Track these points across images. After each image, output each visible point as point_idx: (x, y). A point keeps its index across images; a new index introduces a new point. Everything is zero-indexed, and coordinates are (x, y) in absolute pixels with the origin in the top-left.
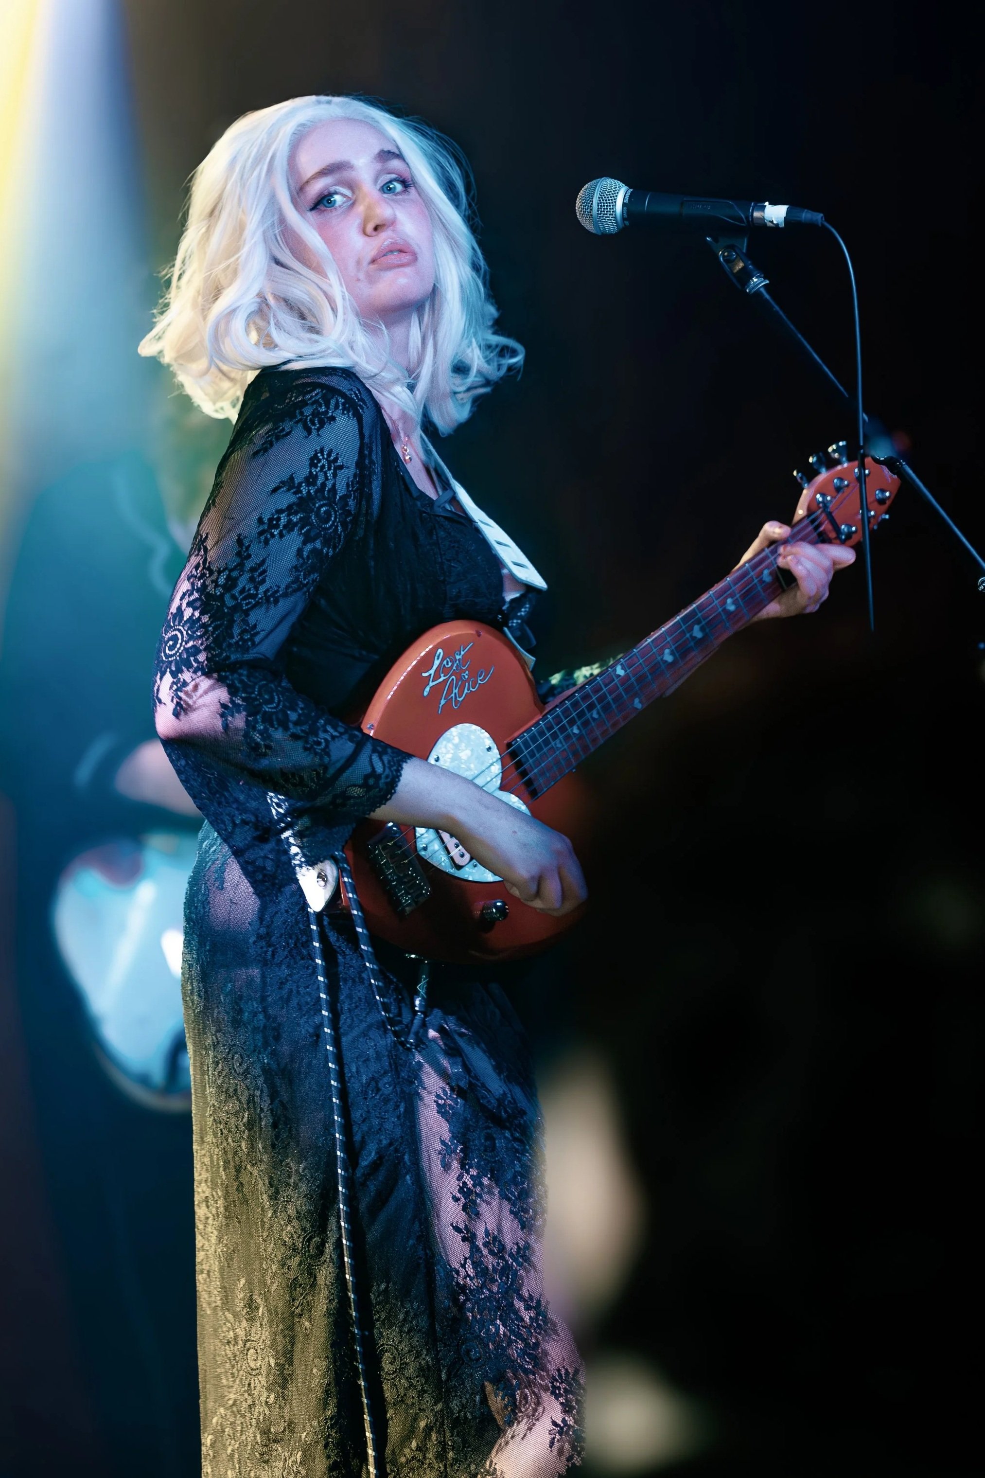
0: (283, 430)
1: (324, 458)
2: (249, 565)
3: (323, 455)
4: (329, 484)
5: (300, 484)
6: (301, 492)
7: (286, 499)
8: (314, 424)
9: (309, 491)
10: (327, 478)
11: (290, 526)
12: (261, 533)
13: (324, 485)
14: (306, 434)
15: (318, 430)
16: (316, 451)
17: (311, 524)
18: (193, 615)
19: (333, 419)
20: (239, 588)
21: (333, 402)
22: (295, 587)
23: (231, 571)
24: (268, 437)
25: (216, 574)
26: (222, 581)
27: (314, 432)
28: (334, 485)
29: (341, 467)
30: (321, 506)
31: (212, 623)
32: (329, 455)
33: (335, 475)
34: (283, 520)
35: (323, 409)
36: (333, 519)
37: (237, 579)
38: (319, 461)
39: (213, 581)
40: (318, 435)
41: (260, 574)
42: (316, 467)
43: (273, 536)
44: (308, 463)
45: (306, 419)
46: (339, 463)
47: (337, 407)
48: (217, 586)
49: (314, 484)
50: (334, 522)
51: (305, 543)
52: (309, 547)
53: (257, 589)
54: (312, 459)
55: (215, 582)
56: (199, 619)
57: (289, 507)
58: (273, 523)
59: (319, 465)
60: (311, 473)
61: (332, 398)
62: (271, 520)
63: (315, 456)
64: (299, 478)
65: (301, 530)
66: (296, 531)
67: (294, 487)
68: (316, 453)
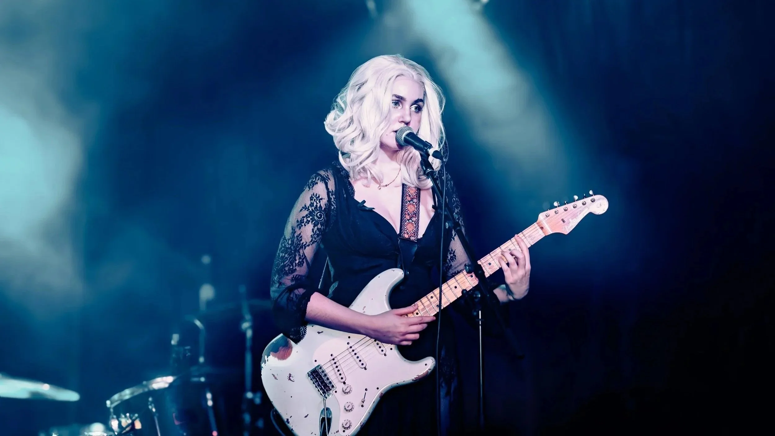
1: (314, 197)
2: (296, 235)
3: (314, 196)
4: (318, 205)
5: (309, 207)
6: (309, 210)
7: (306, 213)
8: (311, 186)
9: (312, 209)
10: (317, 203)
11: (308, 222)
12: (298, 225)
13: (317, 206)
14: (309, 189)
15: (312, 187)
17: (315, 220)
18: (282, 255)
19: (317, 183)
20: (295, 244)
21: (317, 178)
22: (313, 242)
23: (292, 238)
25: (288, 240)
26: (290, 242)
27: (311, 188)
28: (320, 205)
29: (322, 199)
30: (317, 213)
31: (289, 257)
32: (316, 195)
33: (320, 202)
34: (305, 220)
35: (314, 180)
36: (323, 216)
37: (294, 240)
38: (313, 198)
39: (287, 243)
40: (312, 189)
41: (300, 238)
42: (313, 200)
43: (302, 226)
44: (309, 199)
45: (309, 184)
46: (320, 197)
47: (319, 179)
48: (289, 244)
49: (313, 206)
50: (323, 218)
51: (314, 227)
52: (316, 228)
53: (300, 242)
54: (311, 198)
55: (288, 243)
56: (284, 256)
57: (307, 215)
58: (302, 221)
59: (313, 199)
60: (311, 202)
61: (317, 177)
62: (301, 221)
63: (312, 197)
64: (308, 205)
65: (312, 222)
66: (310, 223)
67: (307, 208)
68: (312, 195)
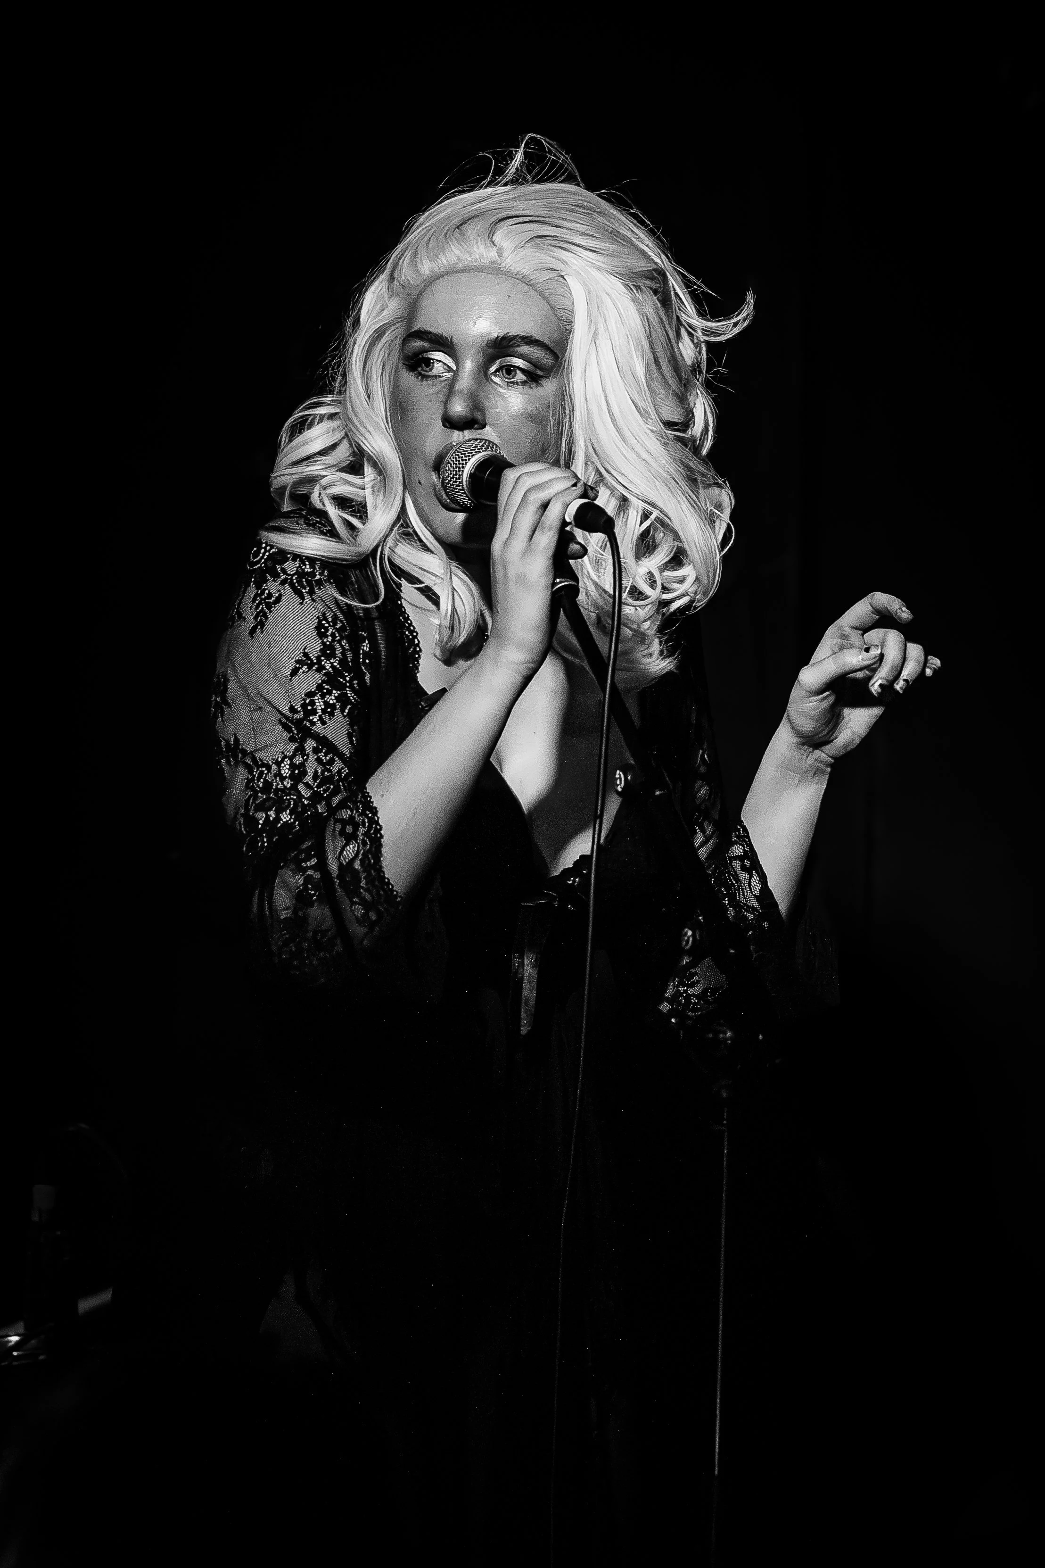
0: (270, 595)
6: (324, 668)
16: (318, 618)
24: (257, 607)
27: (307, 596)
38: (327, 630)
45: (292, 579)
55: (279, 774)
57: (320, 687)
59: (329, 633)
60: (323, 644)
64: (314, 654)
65: (342, 711)
66: (337, 712)
67: (314, 664)
68: (320, 622)
